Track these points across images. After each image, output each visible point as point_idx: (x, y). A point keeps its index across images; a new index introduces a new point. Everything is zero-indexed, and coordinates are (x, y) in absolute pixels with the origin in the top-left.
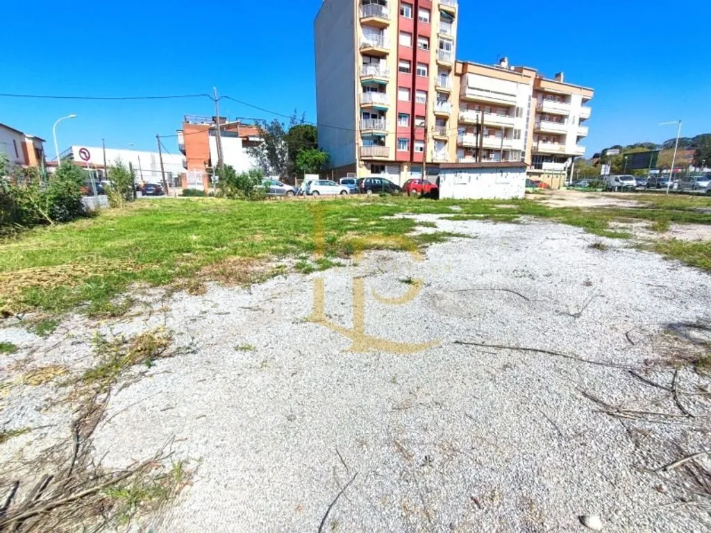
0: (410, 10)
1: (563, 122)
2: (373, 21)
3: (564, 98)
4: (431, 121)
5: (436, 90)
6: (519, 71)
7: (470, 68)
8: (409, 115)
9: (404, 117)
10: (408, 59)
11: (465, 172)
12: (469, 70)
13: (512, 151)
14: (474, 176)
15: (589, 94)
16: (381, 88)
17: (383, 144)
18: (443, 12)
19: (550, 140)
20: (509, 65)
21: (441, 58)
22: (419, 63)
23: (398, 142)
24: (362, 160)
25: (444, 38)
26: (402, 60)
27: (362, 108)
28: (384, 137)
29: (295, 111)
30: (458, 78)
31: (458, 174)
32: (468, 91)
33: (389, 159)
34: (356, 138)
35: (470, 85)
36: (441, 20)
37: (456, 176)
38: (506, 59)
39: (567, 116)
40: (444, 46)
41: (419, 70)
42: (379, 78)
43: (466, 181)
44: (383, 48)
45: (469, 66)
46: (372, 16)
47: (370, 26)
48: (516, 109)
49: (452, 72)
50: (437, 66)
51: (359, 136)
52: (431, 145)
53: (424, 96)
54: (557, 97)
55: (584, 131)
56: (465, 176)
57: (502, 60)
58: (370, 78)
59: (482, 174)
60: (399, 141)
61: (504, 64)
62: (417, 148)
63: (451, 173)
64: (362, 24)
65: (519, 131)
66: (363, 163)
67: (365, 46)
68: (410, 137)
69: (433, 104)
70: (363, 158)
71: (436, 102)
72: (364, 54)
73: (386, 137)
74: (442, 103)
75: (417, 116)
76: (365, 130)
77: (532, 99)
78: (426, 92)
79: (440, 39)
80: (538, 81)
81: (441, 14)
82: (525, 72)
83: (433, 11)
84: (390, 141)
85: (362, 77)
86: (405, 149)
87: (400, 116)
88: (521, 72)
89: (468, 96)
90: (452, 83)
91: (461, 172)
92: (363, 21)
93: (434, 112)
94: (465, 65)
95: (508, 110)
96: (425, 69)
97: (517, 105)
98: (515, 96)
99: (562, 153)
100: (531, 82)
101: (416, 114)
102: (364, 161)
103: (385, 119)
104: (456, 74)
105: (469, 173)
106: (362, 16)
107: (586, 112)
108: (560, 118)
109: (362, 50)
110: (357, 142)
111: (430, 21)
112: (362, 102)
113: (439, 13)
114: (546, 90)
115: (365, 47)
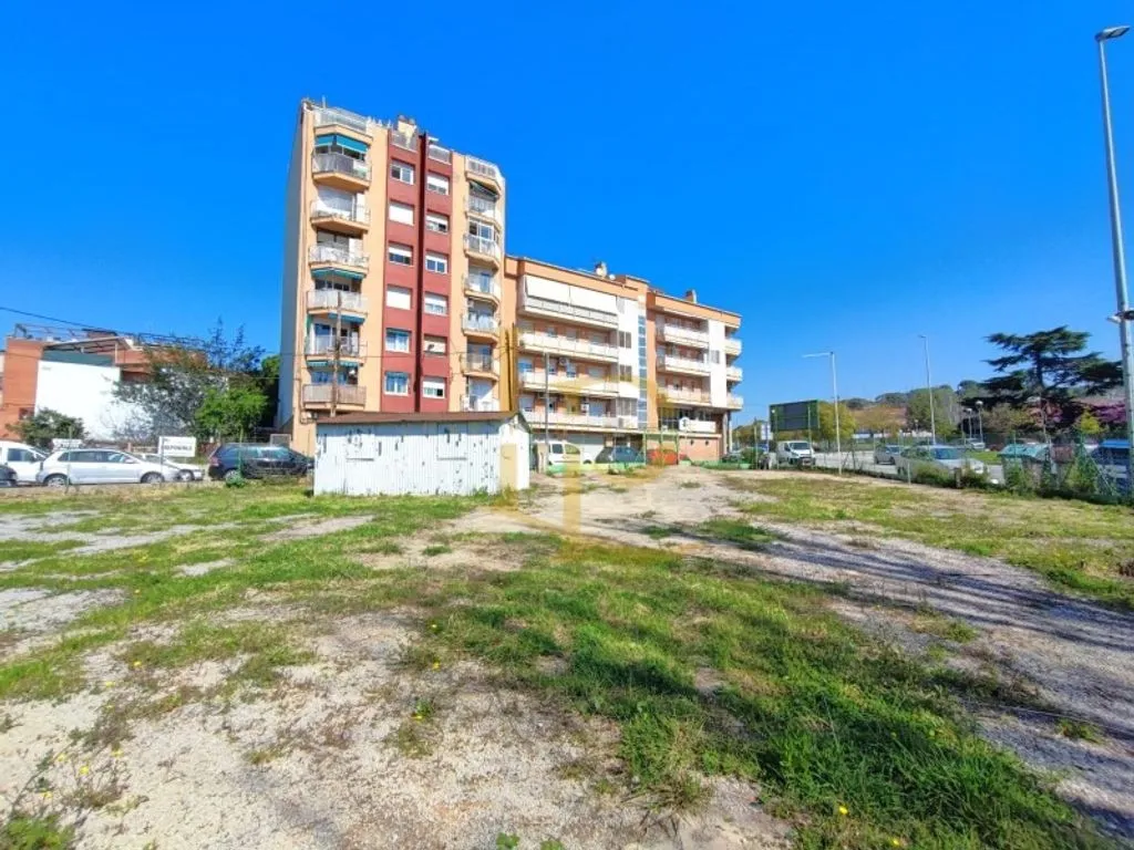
0: (412, 174)
1: (702, 359)
2: (334, 178)
3: (699, 324)
4: (459, 344)
5: (466, 296)
6: (620, 281)
7: (528, 267)
8: (410, 332)
9: (401, 335)
10: (410, 244)
11: (370, 433)
12: (527, 270)
13: (620, 399)
14: (388, 441)
15: (735, 322)
16: (353, 284)
17: (353, 381)
18: (473, 183)
19: (686, 385)
20: (609, 273)
21: (474, 247)
22: (428, 250)
23: (385, 378)
24: (307, 410)
25: (478, 220)
26: (392, 243)
27: (311, 317)
28: (356, 369)
29: (220, 322)
30: (513, 282)
31: (353, 437)
32: (528, 302)
33: (367, 409)
34: (296, 368)
35: (530, 293)
36: (471, 194)
37: (350, 441)
38: (603, 265)
39: (706, 351)
40: (479, 231)
41: (431, 264)
42: (346, 268)
43: (373, 454)
44: (355, 221)
45: (527, 264)
46: (332, 171)
47: (331, 186)
48: (618, 335)
49: (500, 273)
50: (467, 260)
51: (304, 364)
52: (458, 386)
53: (443, 303)
54: (688, 323)
55: (736, 373)
56: (369, 441)
57: (599, 266)
58: (327, 265)
59: (406, 438)
60: (389, 377)
61: (601, 272)
62: (430, 390)
63: (339, 435)
64: (317, 183)
65: (629, 368)
66: (309, 415)
67: (319, 215)
68: (412, 371)
69: (461, 316)
70: (308, 407)
71: (466, 315)
72: (319, 229)
73: (360, 369)
74: (477, 318)
75: (426, 335)
76: (315, 355)
77: (647, 322)
78: (447, 298)
79: (469, 220)
80: (651, 297)
81: (471, 187)
82: (629, 283)
83: (454, 179)
84: (370, 377)
85: (314, 263)
86: (404, 392)
87: (391, 334)
88: (624, 282)
89: (527, 309)
90: (499, 289)
91: (359, 432)
92: (316, 177)
93: (463, 331)
94: (520, 262)
95: (607, 335)
96: (444, 261)
97: (621, 328)
98: (615, 315)
99: (708, 405)
100: (643, 299)
101: (424, 331)
102: (312, 411)
103: (359, 337)
104: (507, 275)
105: (377, 434)
106: (316, 170)
107: (735, 347)
108: (697, 353)
109: (313, 221)
110: (296, 375)
111: (450, 191)
112: (311, 306)
113: (467, 184)
114: (666, 310)
115: (320, 217)
